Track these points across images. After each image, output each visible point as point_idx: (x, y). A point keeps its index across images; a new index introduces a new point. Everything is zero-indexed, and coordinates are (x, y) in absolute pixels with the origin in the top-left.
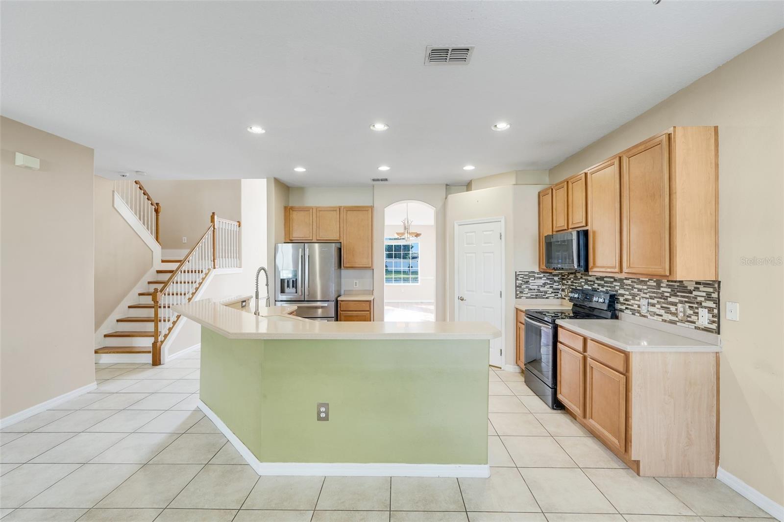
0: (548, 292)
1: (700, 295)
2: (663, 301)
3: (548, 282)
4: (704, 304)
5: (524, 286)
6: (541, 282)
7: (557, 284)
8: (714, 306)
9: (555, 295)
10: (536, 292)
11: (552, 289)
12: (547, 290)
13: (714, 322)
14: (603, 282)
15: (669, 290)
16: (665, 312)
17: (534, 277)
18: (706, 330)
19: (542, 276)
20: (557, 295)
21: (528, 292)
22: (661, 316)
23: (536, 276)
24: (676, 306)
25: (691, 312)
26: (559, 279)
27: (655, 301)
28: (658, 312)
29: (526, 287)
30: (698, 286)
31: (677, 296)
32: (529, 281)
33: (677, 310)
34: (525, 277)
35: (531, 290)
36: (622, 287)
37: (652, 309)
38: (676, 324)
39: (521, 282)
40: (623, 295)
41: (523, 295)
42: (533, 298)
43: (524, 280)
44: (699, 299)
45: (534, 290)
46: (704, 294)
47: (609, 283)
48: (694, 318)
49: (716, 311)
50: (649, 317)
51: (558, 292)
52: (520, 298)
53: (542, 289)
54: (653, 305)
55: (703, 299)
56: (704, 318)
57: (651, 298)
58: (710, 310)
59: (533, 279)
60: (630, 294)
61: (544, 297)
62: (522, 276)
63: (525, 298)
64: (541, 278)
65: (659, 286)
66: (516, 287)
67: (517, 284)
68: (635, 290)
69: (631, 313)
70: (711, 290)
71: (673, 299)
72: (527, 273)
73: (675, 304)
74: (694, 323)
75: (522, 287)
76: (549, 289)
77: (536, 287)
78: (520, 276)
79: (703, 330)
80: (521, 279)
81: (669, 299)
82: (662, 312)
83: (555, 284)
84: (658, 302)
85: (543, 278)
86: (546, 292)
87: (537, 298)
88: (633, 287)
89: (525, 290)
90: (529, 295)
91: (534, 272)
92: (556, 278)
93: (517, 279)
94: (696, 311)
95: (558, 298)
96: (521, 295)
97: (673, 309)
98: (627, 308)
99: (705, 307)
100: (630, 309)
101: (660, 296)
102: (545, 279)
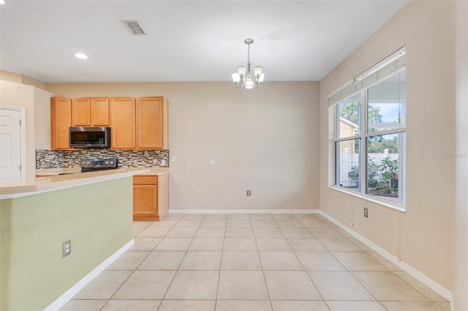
0: (56, 164)
1: (162, 155)
2: (146, 159)
3: (56, 157)
4: (163, 158)
5: (42, 160)
6: (52, 157)
7: (61, 158)
8: (167, 158)
9: (60, 165)
10: (50, 164)
11: (58, 162)
12: (56, 162)
13: (167, 164)
14: (107, 155)
15: (149, 155)
16: (147, 163)
17: (48, 153)
18: (164, 167)
19: (53, 153)
20: (61, 165)
21: (45, 164)
22: (145, 165)
23: (50, 153)
24: (152, 160)
25: (159, 162)
26: (62, 155)
27: (142, 160)
28: (143, 164)
29: (43, 160)
30: (161, 152)
31: (153, 157)
32: (45, 157)
33: (152, 162)
34: (42, 154)
35: (46, 162)
36: (121, 156)
37: (139, 163)
38: (152, 167)
39: (39, 157)
40: (122, 159)
41: (41, 166)
42: (47, 168)
43: (42, 156)
44: (162, 157)
45: (48, 162)
46: (163, 155)
47: (111, 155)
48: (160, 164)
49: (168, 160)
50: (138, 166)
51: (62, 164)
52: (39, 168)
53: (53, 162)
54: (141, 161)
55: (163, 157)
56: (164, 163)
57: (139, 159)
58: (166, 160)
59: (48, 155)
60: (127, 158)
61: (54, 167)
62: (41, 153)
63: (42, 168)
64: (52, 155)
65: (143, 154)
66: (36, 160)
67: (37, 159)
68: (129, 156)
69: (127, 167)
70: (166, 153)
71: (151, 158)
72: (44, 151)
73: (151, 160)
74: (160, 165)
75: (41, 161)
76: (57, 162)
77: (49, 161)
78: (39, 153)
79: (163, 167)
80: (40, 155)
81: (148, 158)
82: (145, 164)
83: (60, 158)
84: (143, 160)
85: (53, 155)
86: (55, 164)
87: (50, 168)
88: (128, 155)
89: (42, 162)
90: (45, 166)
91: (48, 151)
92: (61, 155)
93: (36, 155)
94: (161, 161)
95: (62, 167)
96: (40, 166)
97: (150, 162)
98: (124, 165)
99: (164, 159)
100: (127, 165)
101: (144, 157)
102: (55, 155)
